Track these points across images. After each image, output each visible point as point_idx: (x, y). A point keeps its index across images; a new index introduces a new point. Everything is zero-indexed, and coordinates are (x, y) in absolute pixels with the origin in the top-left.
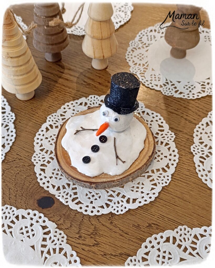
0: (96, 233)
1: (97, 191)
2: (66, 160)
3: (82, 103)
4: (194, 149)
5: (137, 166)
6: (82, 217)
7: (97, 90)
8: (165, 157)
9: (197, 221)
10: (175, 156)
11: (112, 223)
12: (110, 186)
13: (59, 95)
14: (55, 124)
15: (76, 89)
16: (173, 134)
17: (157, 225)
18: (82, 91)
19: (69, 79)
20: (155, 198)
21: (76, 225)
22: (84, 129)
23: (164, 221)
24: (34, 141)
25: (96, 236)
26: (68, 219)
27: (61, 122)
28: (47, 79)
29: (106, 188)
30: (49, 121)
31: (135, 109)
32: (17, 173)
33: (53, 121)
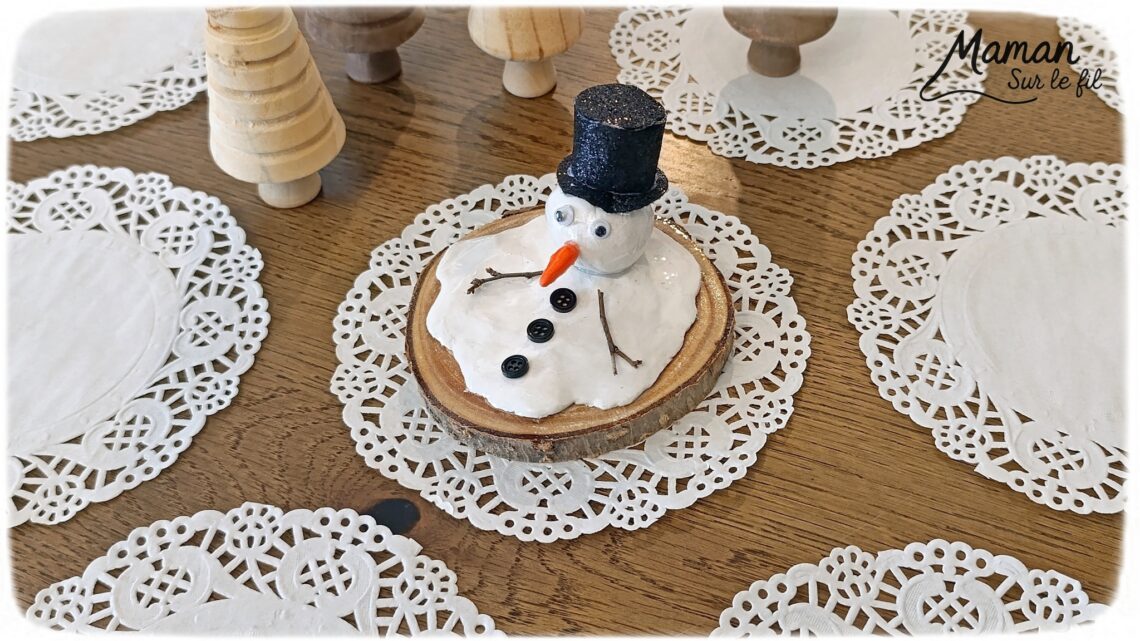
0: (567, 597)
1: (558, 468)
2: (445, 374)
3: (483, 201)
4: (858, 315)
5: (680, 373)
6: (517, 553)
7: (529, 161)
8: (766, 344)
9: (890, 529)
10: (798, 339)
11: (618, 561)
12: (598, 446)
14: (398, 271)
15: (459, 162)
16: (786, 272)
17: (762, 552)
18: (480, 166)
19: (430, 132)
20: (748, 468)
21: (496, 580)
22: (497, 276)
23: (783, 540)
24: (334, 330)
25: (567, 605)
26: (469, 563)
27: (418, 265)
28: (361, 137)
29: (586, 455)
30: (379, 264)
32: (285, 434)
33: (390, 262)
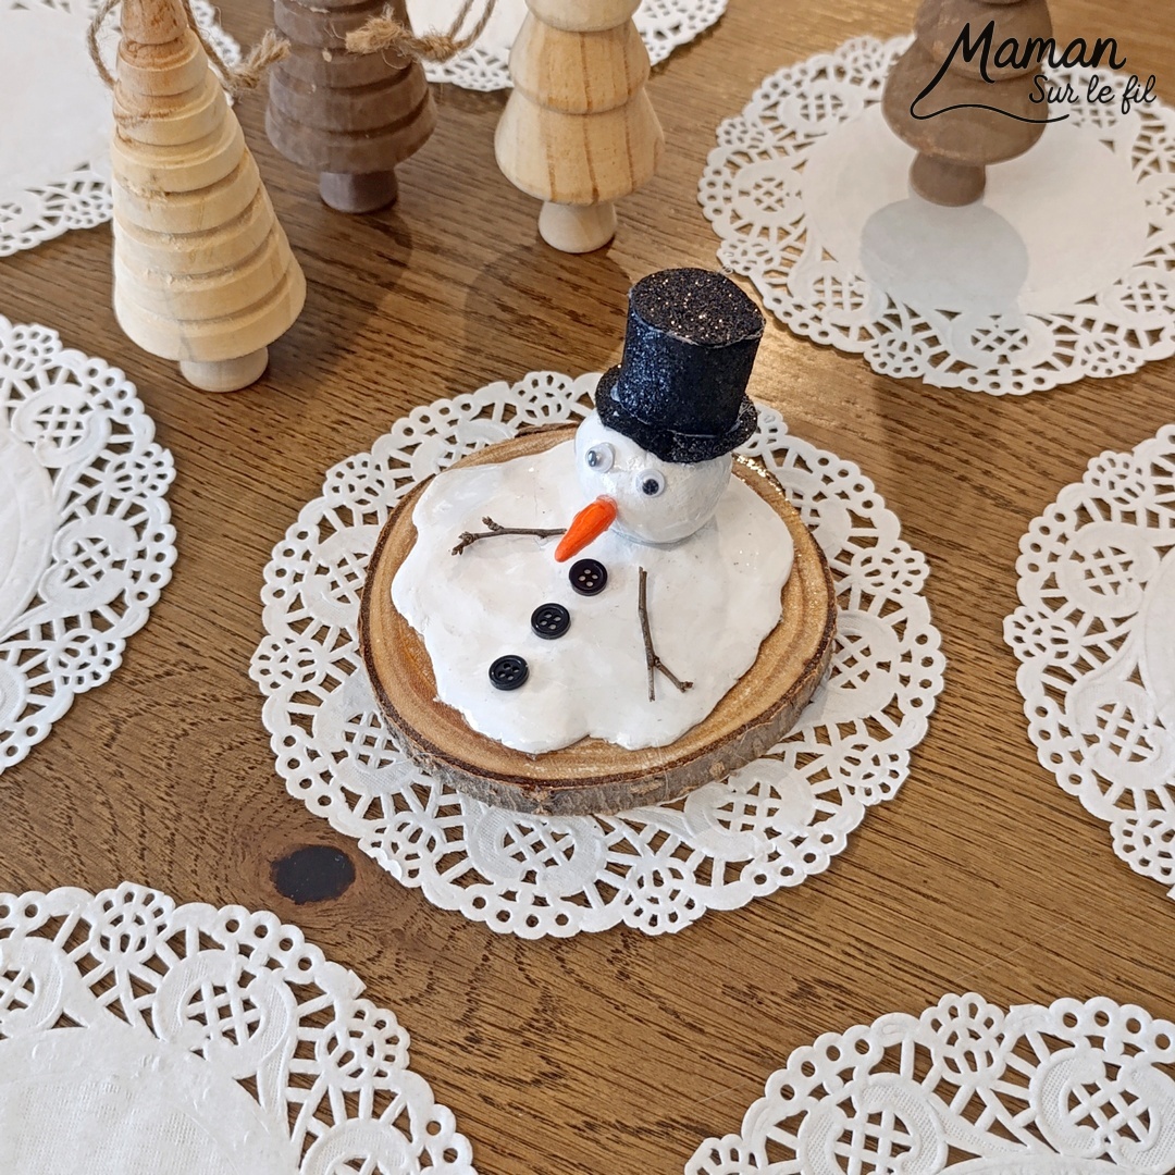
0: (550, 1024)
1: (557, 824)
2: (412, 673)
3: (493, 405)
4: (1019, 632)
5: (746, 705)
6: (485, 948)
7: (564, 349)
8: (880, 665)
9: (1032, 971)
10: (928, 662)
11: (628, 977)
12: (618, 799)
13: (382, 370)
14: (362, 502)
15: (464, 343)
16: (920, 557)
17: (840, 987)
18: (494, 352)
19: (430, 294)
20: (832, 857)
21: (453, 985)
22: (498, 531)
23: (872, 971)
24: (264, 583)
25: (548, 1036)
26: (416, 955)
27: (391, 496)
28: (329, 292)
29: (599, 810)
30: (336, 489)
31: (740, 438)
32: (180, 732)
33: (352, 488)
